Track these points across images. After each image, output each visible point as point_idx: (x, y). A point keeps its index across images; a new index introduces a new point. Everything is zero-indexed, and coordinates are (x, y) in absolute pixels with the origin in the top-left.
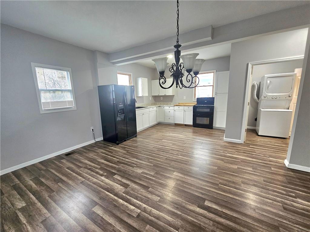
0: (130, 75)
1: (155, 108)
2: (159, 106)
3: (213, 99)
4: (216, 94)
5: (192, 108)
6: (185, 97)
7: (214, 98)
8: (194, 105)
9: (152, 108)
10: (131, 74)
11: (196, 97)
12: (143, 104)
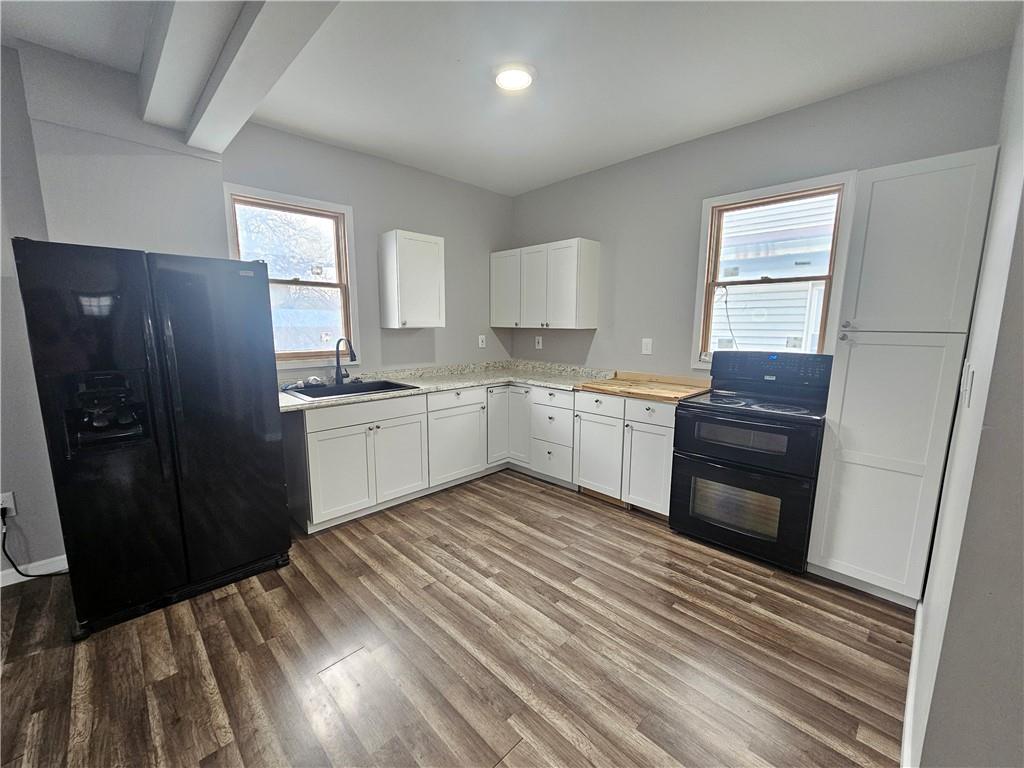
0: (338, 218)
1: (479, 395)
2: (509, 384)
3: (821, 365)
4: (847, 330)
5: (667, 415)
6: (647, 345)
7: (830, 358)
8: (681, 395)
9: (452, 395)
10: (347, 211)
11: (714, 348)
12: (426, 365)
